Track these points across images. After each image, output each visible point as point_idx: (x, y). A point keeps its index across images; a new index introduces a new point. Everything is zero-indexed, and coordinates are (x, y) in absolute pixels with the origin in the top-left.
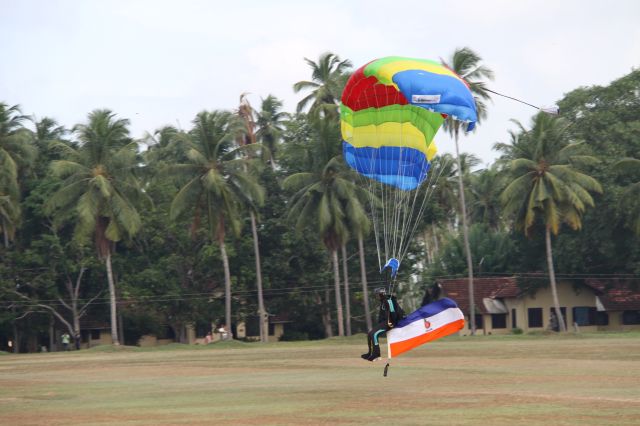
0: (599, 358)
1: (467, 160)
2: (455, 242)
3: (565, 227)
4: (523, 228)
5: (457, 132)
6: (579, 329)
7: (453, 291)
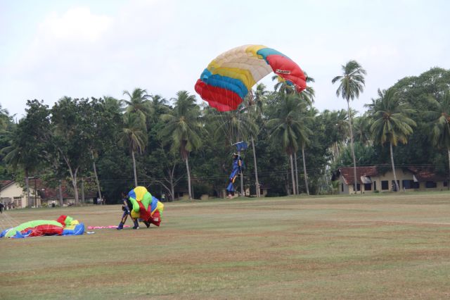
1: (352, 112)
2: (346, 150)
5: (349, 99)
6: (406, 191)
7: (347, 173)
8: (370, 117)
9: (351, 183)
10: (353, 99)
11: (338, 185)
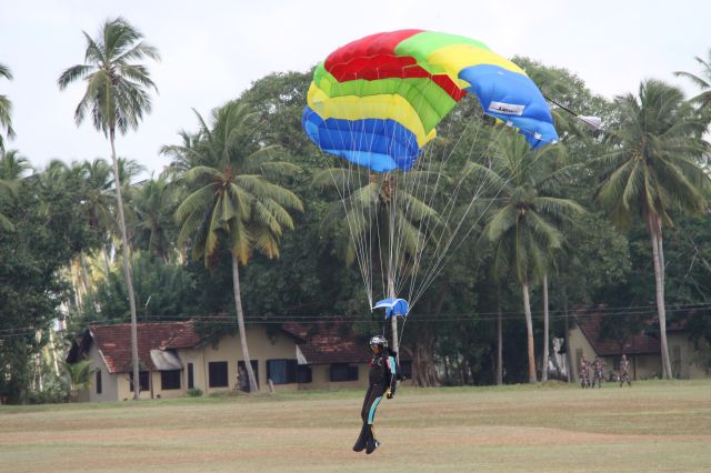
0: (306, 425)
1: (126, 167)
2: (112, 276)
3: (258, 256)
4: (202, 258)
5: (112, 130)
6: (275, 389)
7: (111, 342)
8: (177, 183)
9: (123, 368)
10: (124, 131)
11: (85, 376)
